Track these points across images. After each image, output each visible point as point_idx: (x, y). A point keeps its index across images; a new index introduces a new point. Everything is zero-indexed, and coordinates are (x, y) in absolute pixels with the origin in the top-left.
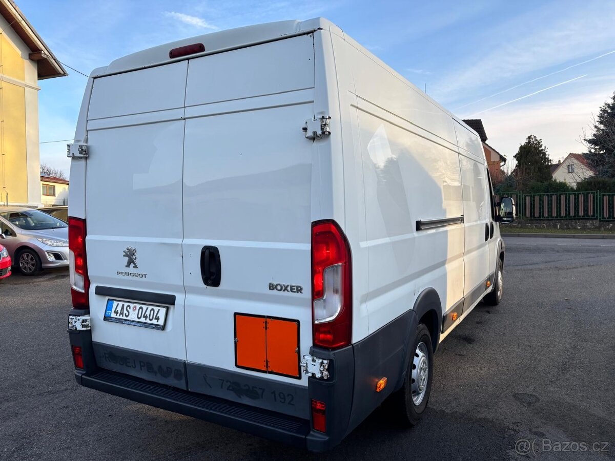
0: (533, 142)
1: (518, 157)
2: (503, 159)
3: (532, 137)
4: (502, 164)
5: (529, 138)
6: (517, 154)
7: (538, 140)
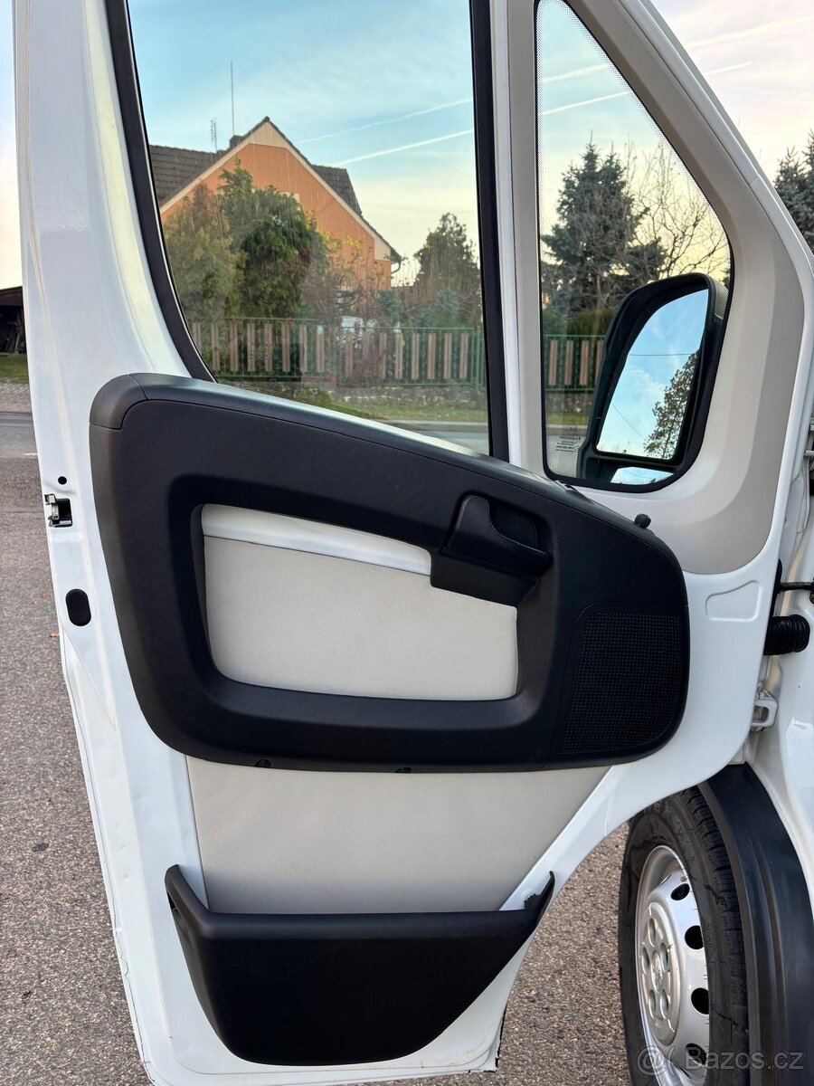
0: (452, 229)
1: (424, 256)
2: (396, 257)
3: (450, 217)
4: (394, 266)
5: (444, 218)
6: (421, 251)
7: (461, 225)
